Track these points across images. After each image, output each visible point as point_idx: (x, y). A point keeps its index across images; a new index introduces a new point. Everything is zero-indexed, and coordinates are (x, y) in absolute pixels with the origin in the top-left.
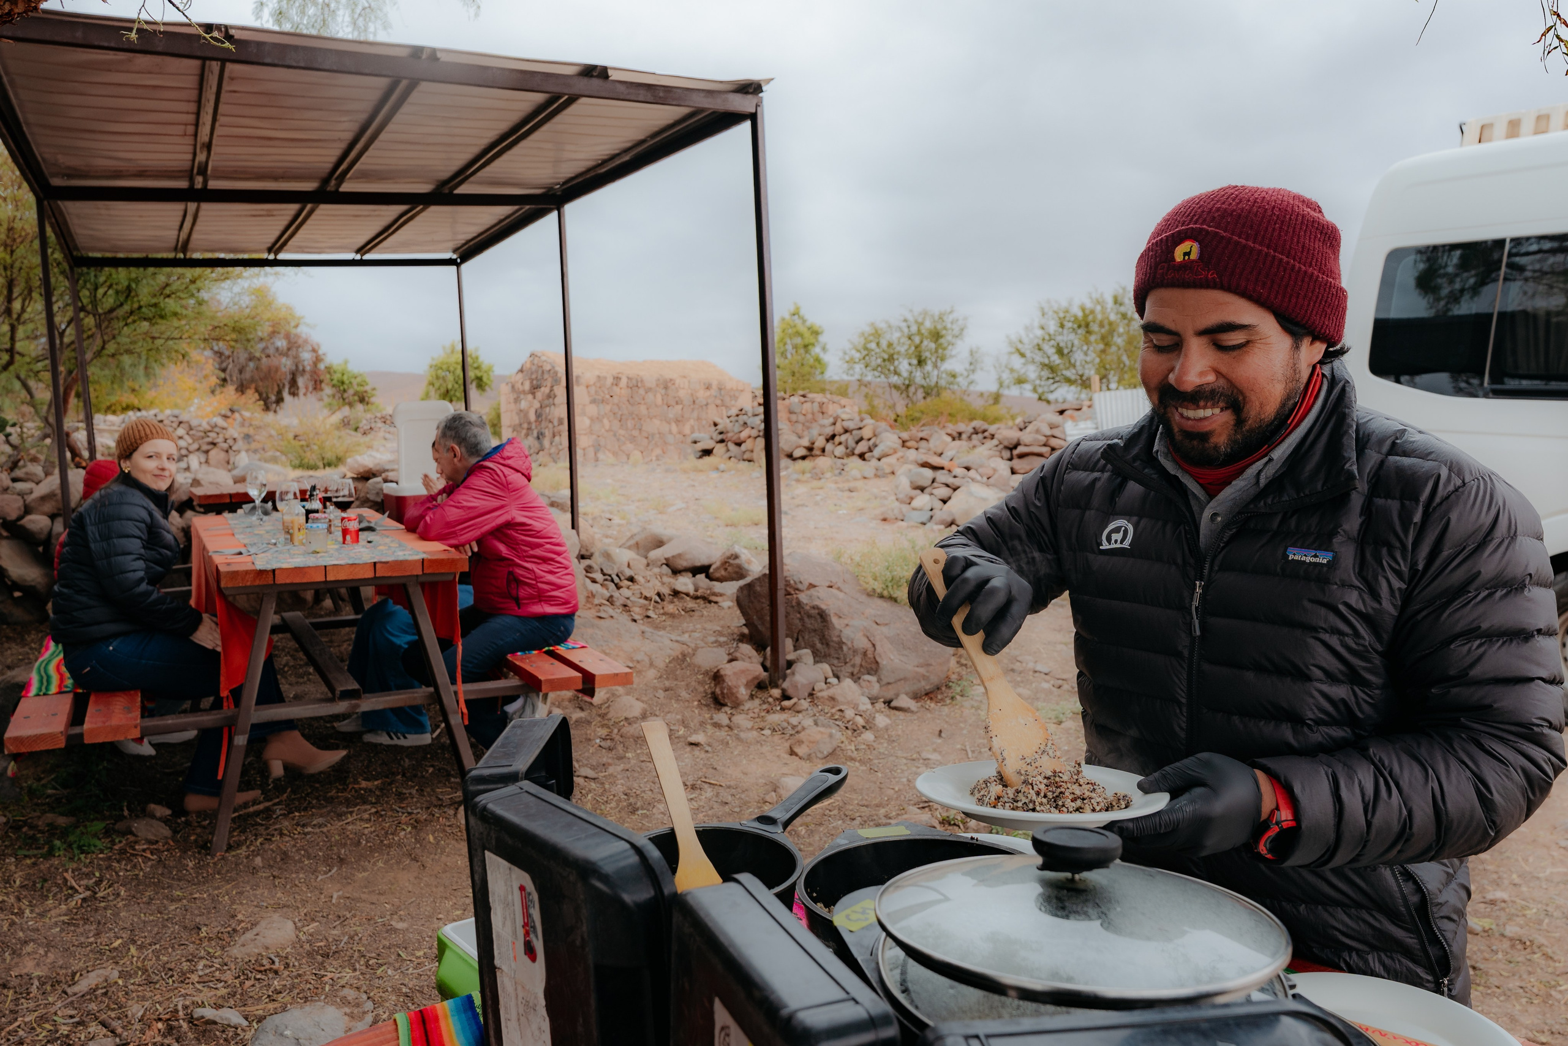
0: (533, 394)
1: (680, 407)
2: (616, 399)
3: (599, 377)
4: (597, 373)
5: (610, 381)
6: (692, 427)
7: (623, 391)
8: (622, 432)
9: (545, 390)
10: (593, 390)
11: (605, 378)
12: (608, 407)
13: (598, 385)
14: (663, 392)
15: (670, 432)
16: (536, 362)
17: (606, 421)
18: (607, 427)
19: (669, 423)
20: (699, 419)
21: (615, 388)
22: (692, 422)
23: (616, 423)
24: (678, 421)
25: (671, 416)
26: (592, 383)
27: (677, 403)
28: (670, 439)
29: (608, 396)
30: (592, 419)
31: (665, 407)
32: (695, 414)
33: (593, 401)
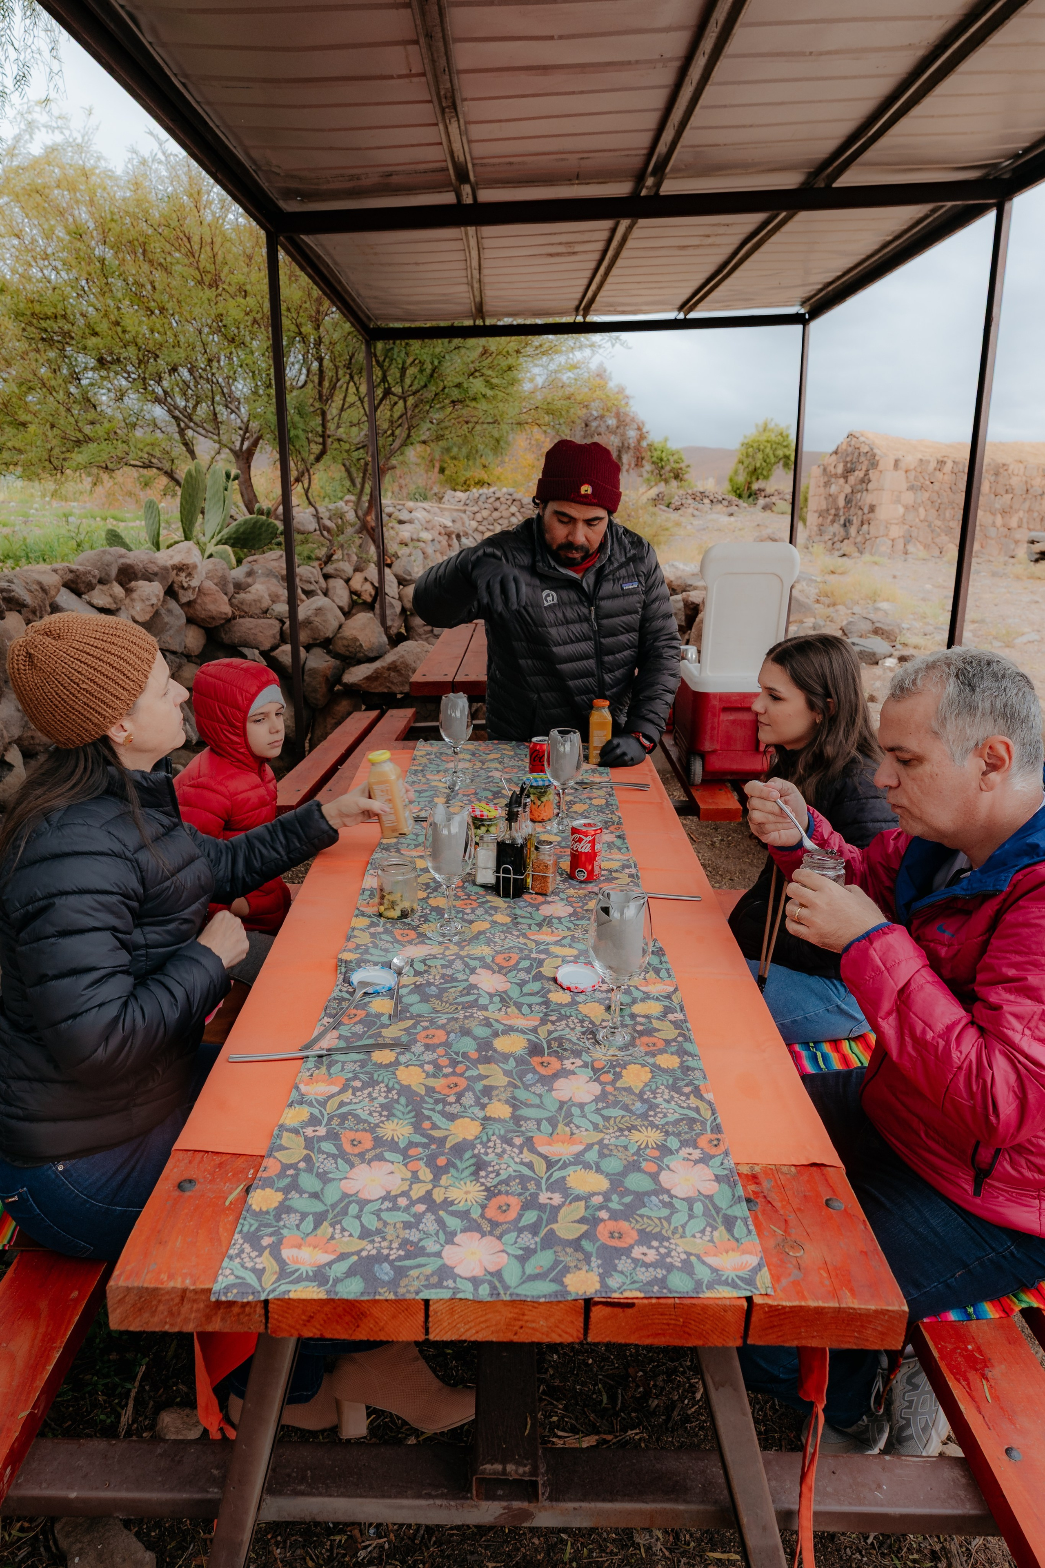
0: (846, 478)
1: (1011, 496)
2: (936, 486)
3: (921, 460)
4: (920, 456)
5: (933, 465)
6: (1021, 519)
7: (946, 477)
8: (938, 523)
9: (860, 474)
10: (912, 475)
11: (929, 462)
12: (926, 495)
13: (919, 470)
14: (993, 478)
15: (994, 525)
16: (853, 443)
17: (922, 510)
18: (922, 517)
19: (994, 514)
20: (1030, 510)
21: (937, 472)
22: (1021, 514)
23: (933, 512)
24: (1004, 512)
25: (997, 506)
26: (912, 467)
27: (1007, 492)
28: (992, 532)
29: (928, 483)
30: (906, 508)
31: (993, 496)
32: (1026, 506)
33: (911, 488)
